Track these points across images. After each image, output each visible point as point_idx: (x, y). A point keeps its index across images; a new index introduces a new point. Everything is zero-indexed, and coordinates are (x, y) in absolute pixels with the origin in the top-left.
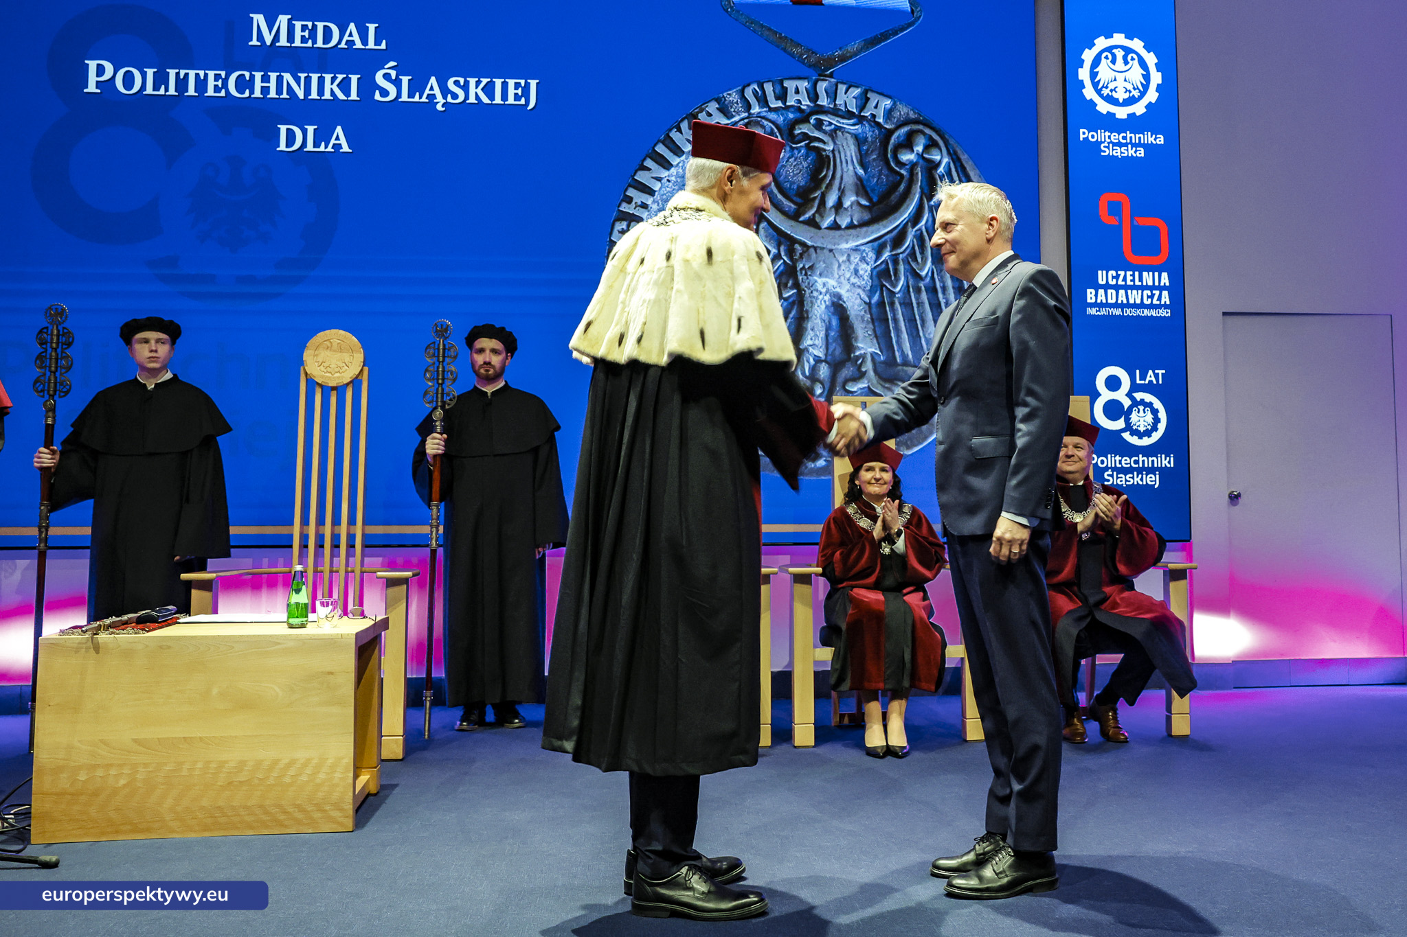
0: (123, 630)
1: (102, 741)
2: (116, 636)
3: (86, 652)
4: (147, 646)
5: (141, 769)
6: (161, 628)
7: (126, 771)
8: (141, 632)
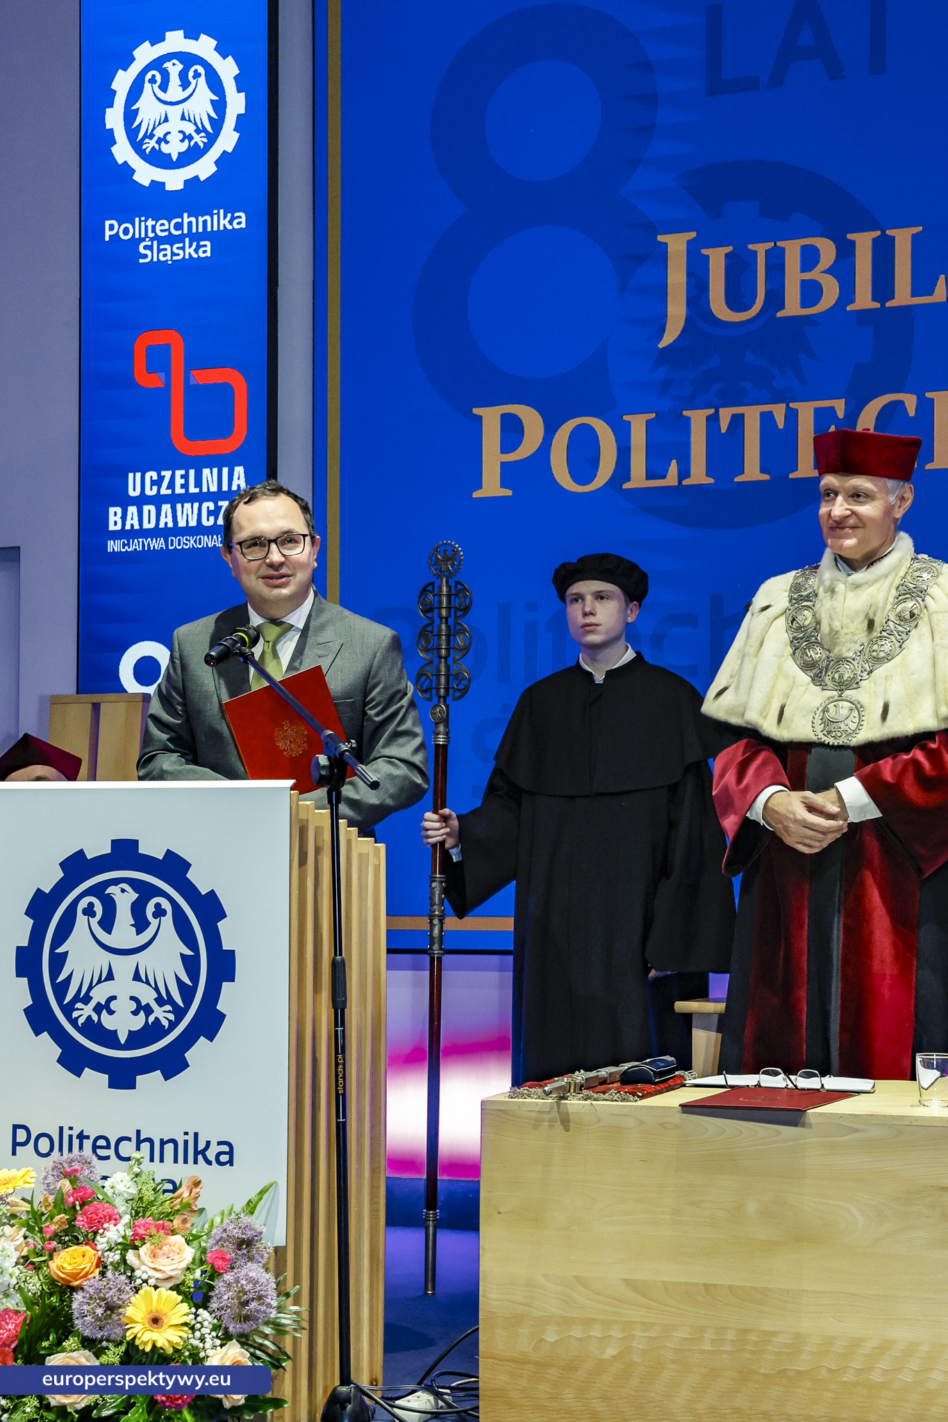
0: (604, 1093)
1: (577, 1278)
2: (594, 1102)
3: (551, 1127)
4: (643, 1122)
5: (638, 1333)
6: (660, 1092)
7: (616, 1333)
8: (631, 1097)
